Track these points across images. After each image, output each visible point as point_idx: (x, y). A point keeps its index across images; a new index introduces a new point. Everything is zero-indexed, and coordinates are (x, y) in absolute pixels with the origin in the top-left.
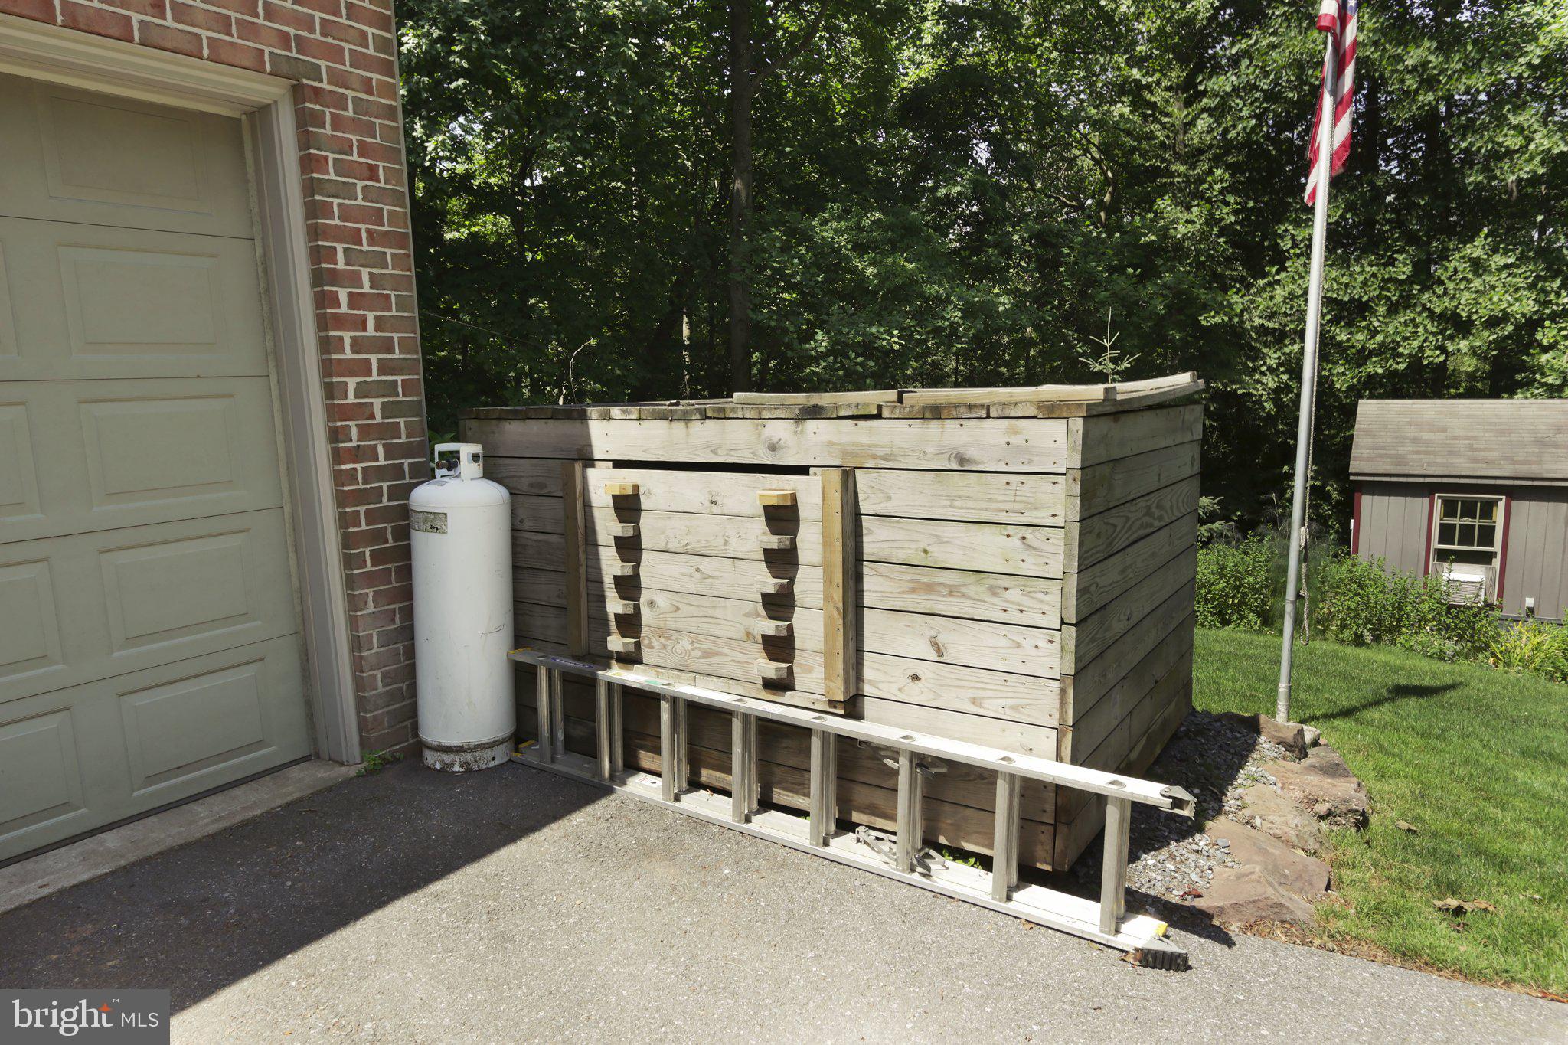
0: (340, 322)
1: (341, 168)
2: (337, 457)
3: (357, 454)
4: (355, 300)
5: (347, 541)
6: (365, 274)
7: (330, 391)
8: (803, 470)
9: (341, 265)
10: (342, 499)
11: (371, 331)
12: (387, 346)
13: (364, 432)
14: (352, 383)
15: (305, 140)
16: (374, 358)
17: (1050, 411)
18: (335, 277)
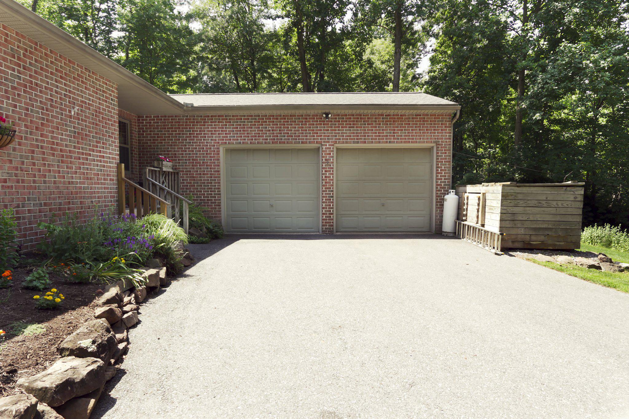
0: (439, 173)
1: (441, 153)
2: (437, 191)
3: (439, 191)
4: (441, 170)
5: (437, 202)
6: (443, 167)
7: (437, 182)
8: (480, 193)
9: (440, 165)
10: (437, 196)
11: (443, 174)
12: (445, 176)
13: (440, 188)
14: (439, 181)
15: (437, 150)
16: (443, 178)
17: (500, 185)
18: (438, 167)
